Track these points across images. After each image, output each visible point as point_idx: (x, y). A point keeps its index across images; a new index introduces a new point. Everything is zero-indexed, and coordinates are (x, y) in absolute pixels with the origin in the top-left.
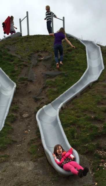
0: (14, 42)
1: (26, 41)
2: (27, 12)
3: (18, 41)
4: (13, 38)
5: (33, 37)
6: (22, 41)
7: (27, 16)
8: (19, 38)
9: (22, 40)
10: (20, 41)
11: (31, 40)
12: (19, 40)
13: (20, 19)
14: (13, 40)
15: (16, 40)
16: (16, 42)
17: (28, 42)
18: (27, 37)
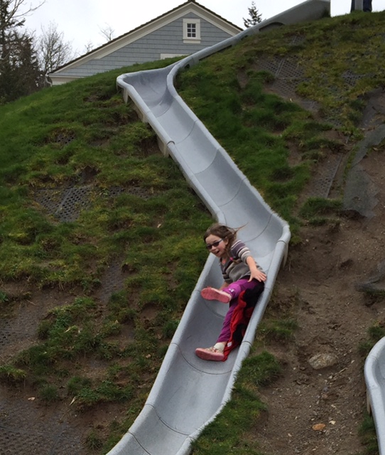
0: (293, 43)
1: (346, 38)
3: (312, 40)
4: (292, 26)
5: (377, 22)
6: (327, 38)
8: (317, 23)
9: (328, 34)
10: (320, 40)
11: (367, 32)
12: (319, 33)
14: (288, 35)
15: (302, 32)
16: (300, 43)
17: (355, 44)
18: (353, 20)
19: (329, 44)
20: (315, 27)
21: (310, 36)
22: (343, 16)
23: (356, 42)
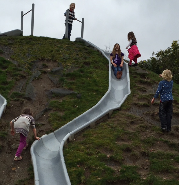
0: (10, 42)
1: (27, 43)
2: (33, 5)
4: (10, 37)
5: (38, 39)
6: (21, 42)
7: (33, 10)
8: (18, 37)
10: (19, 42)
11: (34, 42)
12: (18, 40)
13: (22, 12)
14: (8, 39)
15: (13, 39)
16: (12, 42)
17: (31, 46)
18: (30, 38)
19: (22, 44)
20: (18, 38)
21: (16, 41)
22: (27, 36)
23: (31, 45)
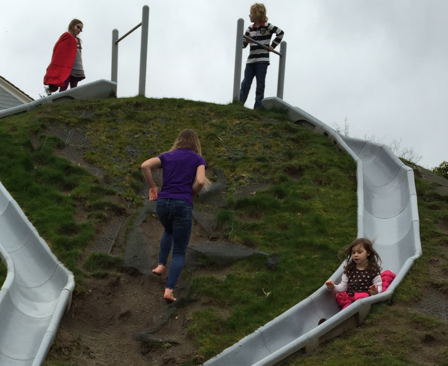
0: (83, 116)
1: (130, 117)
2: (146, 10)
3: (100, 115)
4: (82, 101)
5: (157, 107)
6: (113, 116)
7: (145, 24)
8: (105, 101)
9: (115, 112)
10: (107, 116)
11: (150, 114)
12: (106, 110)
13: (115, 33)
14: (79, 108)
15: (91, 107)
16: (89, 116)
17: (138, 124)
18: (137, 103)
19: (114, 121)
20: (103, 104)
21: (98, 112)
22: (128, 99)
23: (139, 121)
